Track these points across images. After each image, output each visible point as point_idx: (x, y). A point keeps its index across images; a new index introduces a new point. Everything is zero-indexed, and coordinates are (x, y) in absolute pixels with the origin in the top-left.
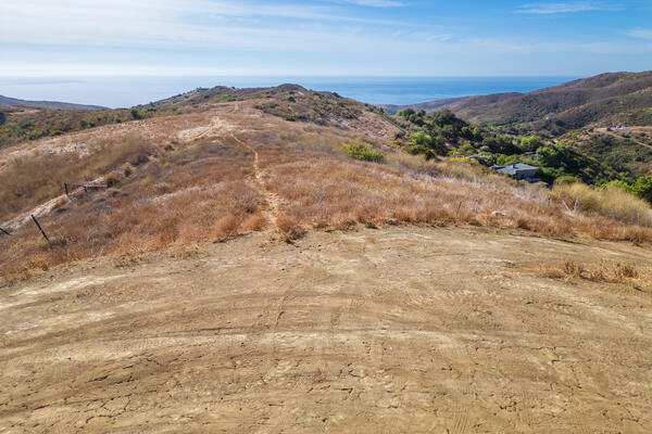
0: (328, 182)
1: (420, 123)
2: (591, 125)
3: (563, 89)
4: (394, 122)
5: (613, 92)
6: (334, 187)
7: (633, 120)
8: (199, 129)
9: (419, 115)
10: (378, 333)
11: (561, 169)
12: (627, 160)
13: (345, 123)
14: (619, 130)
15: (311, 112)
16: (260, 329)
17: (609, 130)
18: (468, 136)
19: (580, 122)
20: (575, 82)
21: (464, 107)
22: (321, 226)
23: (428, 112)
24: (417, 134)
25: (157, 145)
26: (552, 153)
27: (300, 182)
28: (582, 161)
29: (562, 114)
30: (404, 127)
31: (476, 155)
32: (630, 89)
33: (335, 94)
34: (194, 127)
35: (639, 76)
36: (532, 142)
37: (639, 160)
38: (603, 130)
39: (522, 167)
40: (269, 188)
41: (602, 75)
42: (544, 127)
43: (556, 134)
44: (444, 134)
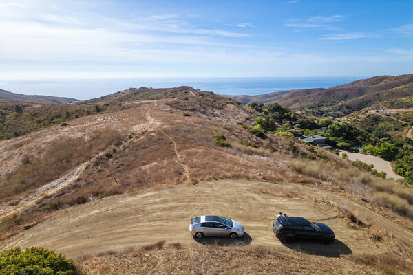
0: (205, 160)
1: (260, 111)
2: (367, 108)
3: (351, 86)
4: (245, 110)
5: (381, 88)
6: (207, 163)
7: (392, 106)
8: (142, 125)
9: (260, 106)
10: (213, 202)
11: (342, 138)
12: (389, 129)
13: (217, 112)
14: (383, 112)
15: (197, 106)
16: (190, 202)
17: (377, 112)
18: (288, 118)
19: (360, 107)
20: (358, 81)
21: (291, 97)
22: (202, 180)
23: (265, 104)
24: (258, 118)
25: (124, 135)
26: (337, 128)
27: (195, 160)
28: (355, 132)
29: (349, 102)
30: (251, 113)
31: (292, 130)
32: (391, 86)
33: (212, 93)
34: (140, 124)
35: (396, 78)
36: (326, 121)
37: (396, 129)
38: (373, 112)
39: (317, 137)
40: (184, 163)
41: (373, 78)
42: (339, 110)
43: (346, 114)
44: (274, 117)
